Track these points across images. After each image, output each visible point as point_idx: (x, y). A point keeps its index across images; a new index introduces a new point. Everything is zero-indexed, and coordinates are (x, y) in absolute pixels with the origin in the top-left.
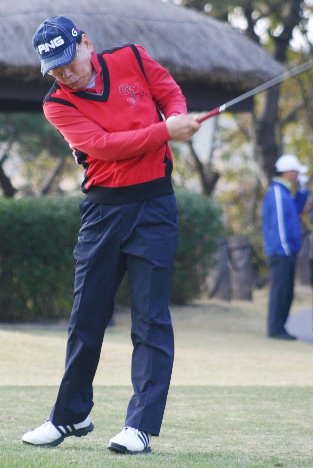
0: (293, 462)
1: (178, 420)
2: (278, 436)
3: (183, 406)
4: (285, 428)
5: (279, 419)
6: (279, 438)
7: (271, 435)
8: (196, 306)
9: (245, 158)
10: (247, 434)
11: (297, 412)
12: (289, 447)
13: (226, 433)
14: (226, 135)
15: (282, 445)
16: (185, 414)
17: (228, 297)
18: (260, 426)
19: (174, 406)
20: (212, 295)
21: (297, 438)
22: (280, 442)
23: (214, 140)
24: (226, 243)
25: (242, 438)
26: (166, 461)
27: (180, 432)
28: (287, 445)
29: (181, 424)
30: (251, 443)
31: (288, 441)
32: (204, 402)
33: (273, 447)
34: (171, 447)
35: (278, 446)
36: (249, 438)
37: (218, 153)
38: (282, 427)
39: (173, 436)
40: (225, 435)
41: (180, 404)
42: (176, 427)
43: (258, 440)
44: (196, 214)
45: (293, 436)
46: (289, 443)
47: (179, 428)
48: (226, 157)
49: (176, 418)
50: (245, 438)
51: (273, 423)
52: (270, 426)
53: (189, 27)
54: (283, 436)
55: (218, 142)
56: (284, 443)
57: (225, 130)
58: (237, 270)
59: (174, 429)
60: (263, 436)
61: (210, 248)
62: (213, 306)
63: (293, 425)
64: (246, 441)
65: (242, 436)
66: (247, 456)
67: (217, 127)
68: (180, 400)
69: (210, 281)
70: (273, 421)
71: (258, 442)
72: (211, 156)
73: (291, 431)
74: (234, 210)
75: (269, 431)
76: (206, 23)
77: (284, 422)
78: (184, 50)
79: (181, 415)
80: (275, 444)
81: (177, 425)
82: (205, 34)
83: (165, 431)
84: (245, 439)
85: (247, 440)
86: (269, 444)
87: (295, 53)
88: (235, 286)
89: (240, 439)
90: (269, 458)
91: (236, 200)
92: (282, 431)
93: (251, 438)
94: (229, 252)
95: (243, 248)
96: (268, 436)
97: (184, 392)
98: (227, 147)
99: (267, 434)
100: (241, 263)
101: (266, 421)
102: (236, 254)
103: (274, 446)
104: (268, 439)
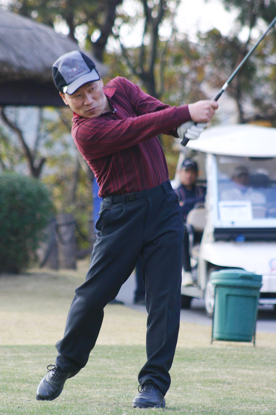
0: (135, 413)
1: (29, 376)
2: (118, 390)
3: (31, 364)
4: (122, 383)
5: (115, 375)
6: (119, 392)
7: (111, 388)
8: (29, 275)
9: (66, 146)
10: (91, 388)
11: (130, 368)
12: (128, 399)
13: (73, 388)
14: (49, 126)
15: (123, 397)
16: (34, 371)
17: (56, 267)
18: (100, 381)
19: (24, 364)
20: (42, 265)
21: (134, 391)
22: (120, 395)
23: (39, 129)
24: (54, 220)
25: (87, 391)
26: (26, 412)
27: (33, 387)
28: (126, 398)
29: (33, 379)
30: (96, 396)
31: (127, 395)
32: (49, 360)
33: (114, 400)
34: (28, 401)
35: (119, 398)
36: (94, 392)
37: (42, 142)
38: (119, 382)
39: (28, 390)
40: (72, 389)
41: (29, 362)
42: (28, 382)
43: (101, 394)
44: (29, 195)
45: (130, 390)
46: (128, 396)
47: (31, 383)
48: (49, 144)
49: (27, 374)
50: (89, 391)
51: (111, 378)
52: (109, 381)
53: (23, 32)
54: (121, 390)
55: (42, 132)
56: (124, 396)
57: (49, 121)
58: (63, 243)
59: (28, 384)
60: (105, 390)
61: (41, 224)
62: (44, 274)
63: (128, 380)
64: (91, 395)
65: (87, 390)
66: (95, 408)
67: (42, 119)
68: (28, 359)
69: (41, 253)
70: (111, 376)
71: (101, 395)
72: (37, 143)
73: (128, 385)
74: (57, 191)
75: (109, 386)
76: (39, 29)
77: (120, 377)
78: (20, 52)
79: (31, 371)
80: (116, 397)
81: (29, 380)
82: (38, 39)
83: (20, 386)
84: (90, 393)
85: (92, 393)
86: (112, 397)
87: (109, 55)
88: (62, 257)
89: (85, 393)
90: (114, 410)
91: (59, 182)
92: (120, 386)
93: (95, 392)
94: (57, 227)
95: (68, 224)
96: (109, 390)
97: (30, 351)
98: (50, 137)
99: (108, 388)
100: (67, 238)
101: (105, 377)
102: (63, 229)
103: (115, 398)
104: (110, 392)
